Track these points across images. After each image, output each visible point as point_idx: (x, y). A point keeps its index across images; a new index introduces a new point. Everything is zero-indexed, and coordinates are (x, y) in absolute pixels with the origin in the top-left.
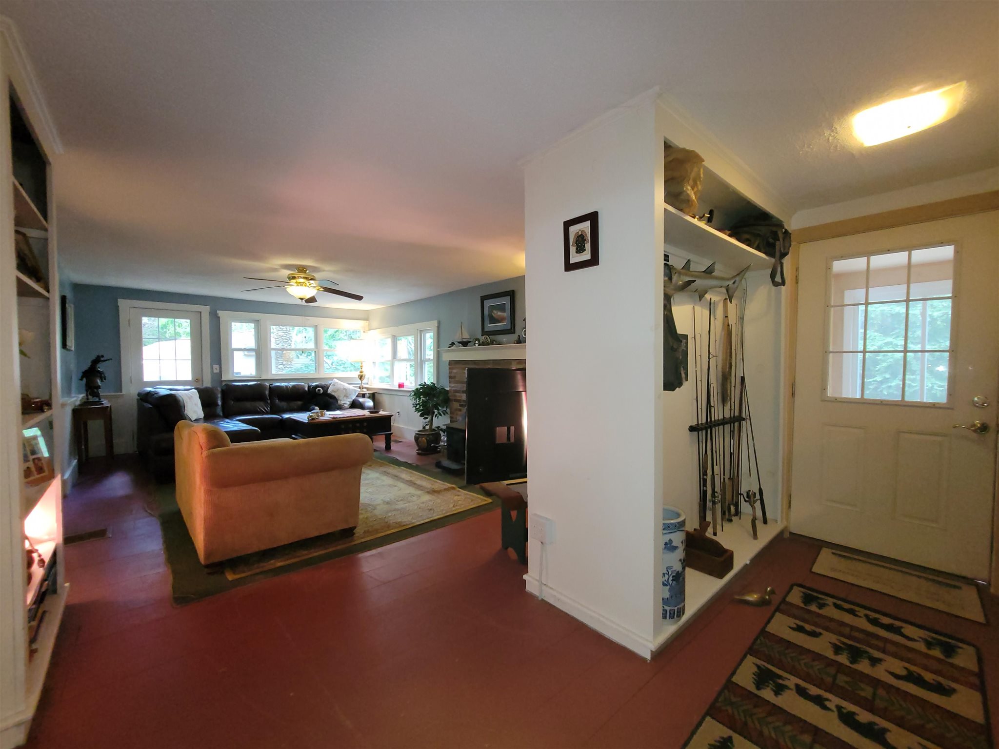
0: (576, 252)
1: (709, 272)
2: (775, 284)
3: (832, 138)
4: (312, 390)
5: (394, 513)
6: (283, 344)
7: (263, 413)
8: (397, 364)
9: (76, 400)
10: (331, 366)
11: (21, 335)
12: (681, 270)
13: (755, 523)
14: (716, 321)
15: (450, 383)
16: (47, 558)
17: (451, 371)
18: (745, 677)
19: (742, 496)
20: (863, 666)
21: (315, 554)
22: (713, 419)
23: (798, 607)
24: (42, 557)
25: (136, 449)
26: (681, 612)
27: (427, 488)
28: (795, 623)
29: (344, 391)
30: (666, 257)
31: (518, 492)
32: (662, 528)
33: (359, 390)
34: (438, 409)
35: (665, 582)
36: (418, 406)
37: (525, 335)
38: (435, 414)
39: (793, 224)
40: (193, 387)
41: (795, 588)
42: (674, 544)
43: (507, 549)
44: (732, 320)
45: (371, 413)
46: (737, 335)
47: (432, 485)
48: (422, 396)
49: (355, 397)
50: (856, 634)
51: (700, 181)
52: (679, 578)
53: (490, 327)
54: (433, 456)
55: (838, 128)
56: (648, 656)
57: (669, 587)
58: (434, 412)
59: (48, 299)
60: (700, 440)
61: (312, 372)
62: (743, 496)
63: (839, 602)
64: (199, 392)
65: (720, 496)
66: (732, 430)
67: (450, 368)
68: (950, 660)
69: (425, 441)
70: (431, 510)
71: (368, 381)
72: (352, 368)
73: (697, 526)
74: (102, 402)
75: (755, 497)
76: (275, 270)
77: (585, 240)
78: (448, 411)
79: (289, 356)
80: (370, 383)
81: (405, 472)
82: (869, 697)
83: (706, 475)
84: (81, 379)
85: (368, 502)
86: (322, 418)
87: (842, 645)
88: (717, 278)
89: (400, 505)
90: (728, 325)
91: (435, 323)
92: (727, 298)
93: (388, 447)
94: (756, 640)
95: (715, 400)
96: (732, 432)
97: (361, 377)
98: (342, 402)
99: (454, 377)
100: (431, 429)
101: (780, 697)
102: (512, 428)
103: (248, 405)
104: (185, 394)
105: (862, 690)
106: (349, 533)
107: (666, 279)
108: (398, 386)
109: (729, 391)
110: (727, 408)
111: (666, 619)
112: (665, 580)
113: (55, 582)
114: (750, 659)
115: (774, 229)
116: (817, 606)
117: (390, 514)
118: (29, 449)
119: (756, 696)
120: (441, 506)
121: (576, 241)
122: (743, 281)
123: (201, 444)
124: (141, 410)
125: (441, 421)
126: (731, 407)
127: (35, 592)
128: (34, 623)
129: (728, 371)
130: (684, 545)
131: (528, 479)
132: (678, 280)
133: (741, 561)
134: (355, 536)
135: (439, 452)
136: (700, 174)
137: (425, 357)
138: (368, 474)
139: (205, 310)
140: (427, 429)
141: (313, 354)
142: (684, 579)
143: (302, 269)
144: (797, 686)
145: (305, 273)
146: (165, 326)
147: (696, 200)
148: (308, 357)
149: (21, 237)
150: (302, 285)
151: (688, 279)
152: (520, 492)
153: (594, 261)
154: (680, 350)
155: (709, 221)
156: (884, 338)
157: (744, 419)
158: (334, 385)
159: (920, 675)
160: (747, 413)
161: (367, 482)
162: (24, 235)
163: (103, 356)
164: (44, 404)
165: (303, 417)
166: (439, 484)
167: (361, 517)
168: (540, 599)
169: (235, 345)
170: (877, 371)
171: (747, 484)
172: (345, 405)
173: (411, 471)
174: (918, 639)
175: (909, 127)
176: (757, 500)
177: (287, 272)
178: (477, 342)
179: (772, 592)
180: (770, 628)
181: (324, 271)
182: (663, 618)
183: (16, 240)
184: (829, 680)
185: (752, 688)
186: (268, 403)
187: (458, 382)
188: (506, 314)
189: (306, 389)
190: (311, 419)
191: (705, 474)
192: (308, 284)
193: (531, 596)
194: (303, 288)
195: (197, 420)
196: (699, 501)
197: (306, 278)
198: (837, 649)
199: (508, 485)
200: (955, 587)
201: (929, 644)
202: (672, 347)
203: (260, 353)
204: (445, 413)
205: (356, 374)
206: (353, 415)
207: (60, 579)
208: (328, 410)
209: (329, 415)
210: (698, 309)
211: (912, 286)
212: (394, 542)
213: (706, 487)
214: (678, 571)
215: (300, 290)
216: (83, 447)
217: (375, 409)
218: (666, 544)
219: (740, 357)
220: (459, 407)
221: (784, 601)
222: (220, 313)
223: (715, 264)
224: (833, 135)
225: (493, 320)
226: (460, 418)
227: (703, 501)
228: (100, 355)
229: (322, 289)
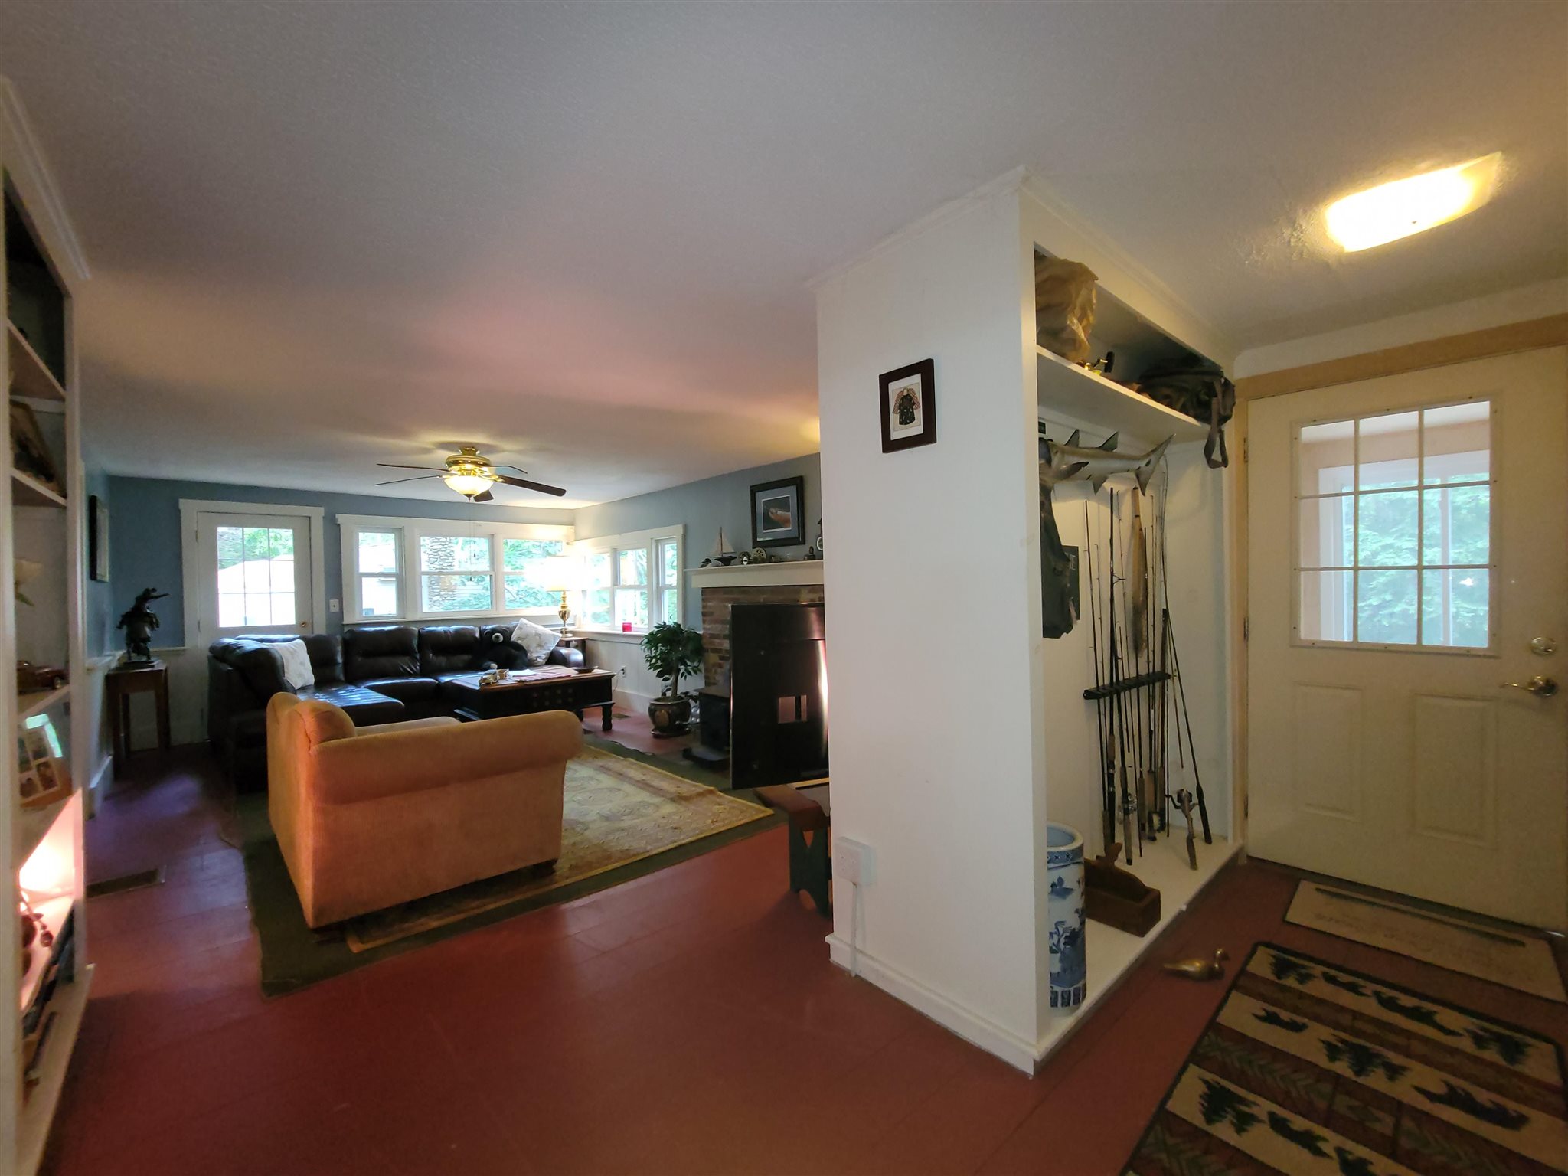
0: (901, 423)
1: (1108, 447)
2: (1212, 464)
3: (1295, 240)
4: (487, 637)
5: (617, 835)
6: (441, 563)
7: (410, 675)
8: (619, 593)
9: (111, 661)
10: (516, 596)
11: (18, 568)
12: (1066, 447)
13: (1192, 842)
14: (1121, 524)
15: (704, 622)
16: (56, 930)
17: (705, 604)
18: (1187, 1102)
19: (1170, 799)
20: (1376, 1080)
21: (491, 907)
22: (1121, 678)
23: (1264, 981)
24: (48, 929)
25: (207, 737)
26: (1080, 995)
27: (668, 792)
28: (1264, 1010)
29: (538, 637)
30: (1042, 427)
31: (814, 801)
32: (1047, 860)
33: (561, 635)
34: (686, 665)
35: (1054, 948)
36: (654, 660)
37: (821, 546)
38: (681, 672)
39: (1238, 369)
40: (298, 636)
41: (1261, 949)
42: (1067, 885)
43: (798, 890)
44: (1146, 521)
45: (580, 672)
46: (1154, 544)
47: (678, 787)
48: (660, 645)
49: (554, 646)
50: (1360, 1025)
51: (1092, 310)
52: (1075, 940)
53: (766, 534)
54: (680, 739)
55: (1304, 225)
56: (1030, 1069)
57: (1059, 955)
58: (679, 670)
59: (64, 508)
60: (1102, 711)
61: (484, 608)
62: (1172, 799)
63: (1333, 972)
64: (307, 643)
65: (1136, 800)
66: (1151, 693)
67: (703, 600)
68: (1518, 1068)
69: (666, 716)
70: (676, 828)
71: (575, 621)
72: (549, 600)
73: (1102, 854)
74: (153, 662)
75: (1191, 801)
76: (426, 451)
77: (914, 404)
78: (702, 667)
79: (450, 581)
80: (577, 624)
81: (634, 767)
82: (1388, 1131)
83: (1113, 768)
84: (120, 627)
85: (576, 818)
86: (502, 682)
87: (1339, 1045)
88: (1121, 457)
89: (627, 822)
90: (1141, 530)
91: (679, 529)
92: (1138, 486)
93: (607, 727)
94: (1202, 1037)
95: (1124, 649)
96: (1151, 697)
97: (563, 615)
98: (534, 655)
99: (712, 614)
100: (675, 696)
101: (1244, 1134)
102: (804, 698)
103: (384, 662)
104: (285, 647)
105: (1378, 1120)
106: (545, 869)
107: (1043, 461)
108: (621, 628)
109: (1145, 634)
110: (1143, 660)
111: (1057, 1005)
112: (1054, 944)
113: (70, 965)
114: (1193, 1070)
115: (1207, 379)
116: (1297, 979)
117: (611, 837)
118: (30, 749)
119: (1207, 1134)
120: (691, 823)
121: (900, 405)
122: (1162, 462)
123: (308, 732)
124: (215, 675)
125: (690, 684)
126: (1148, 659)
127: (36, 986)
128: (34, 1037)
129: (1143, 601)
130: (1082, 886)
131: (831, 779)
132: (1061, 463)
133: (1172, 906)
134: (554, 874)
135: (688, 732)
136: (1090, 301)
137: (664, 581)
138: (576, 771)
139: (317, 513)
140: (669, 697)
141: (488, 578)
142: (1083, 940)
143: (469, 449)
144: (1272, 1115)
145: (475, 455)
146: (254, 538)
147: (1085, 340)
148: (480, 583)
149: (19, 412)
150: (469, 474)
151: (1076, 460)
152: (817, 800)
153: (928, 436)
154: (1068, 574)
155: (1107, 370)
156: (1381, 539)
157: (1169, 677)
158: (520, 628)
159: (1468, 1094)
160: (1175, 667)
161: (574, 784)
162: (25, 407)
163: (154, 590)
164: (55, 676)
165: (471, 681)
166: (689, 786)
167: (565, 842)
168: (853, 975)
169: (363, 568)
170: (1372, 589)
171: (1177, 781)
172: (539, 660)
173: (643, 764)
174: (1461, 1032)
175: (1414, 222)
176: (1194, 805)
177: (446, 454)
178: (745, 559)
179: (1225, 957)
180: (1226, 1017)
181: (504, 451)
182: (1052, 1006)
183: (12, 416)
184: (1321, 1104)
185: (1199, 1121)
186: (416, 658)
187: (716, 621)
188: (790, 513)
189: (477, 635)
190: (485, 683)
191: (1111, 765)
192: (479, 473)
193: (839, 971)
194: (471, 478)
195: (303, 689)
196: (1103, 809)
197: (475, 463)
198: (1333, 1051)
199: (798, 789)
200: (1514, 942)
201: (1479, 1041)
202: (1055, 569)
203: (405, 579)
204: (696, 670)
205: (555, 610)
206: (552, 676)
207: (79, 957)
208: (511, 669)
209: (513, 677)
210: (1093, 505)
211: (1426, 460)
212: (619, 884)
213: (1114, 787)
214: (1074, 929)
215: (464, 483)
216: (122, 735)
217: (586, 665)
218: (1053, 885)
219: (1159, 577)
220: (720, 662)
221: (1243, 972)
222: (341, 518)
223: (1117, 436)
224: (1296, 235)
225: (770, 523)
226: (720, 678)
227: (1109, 810)
228: (151, 588)
229: (501, 480)
